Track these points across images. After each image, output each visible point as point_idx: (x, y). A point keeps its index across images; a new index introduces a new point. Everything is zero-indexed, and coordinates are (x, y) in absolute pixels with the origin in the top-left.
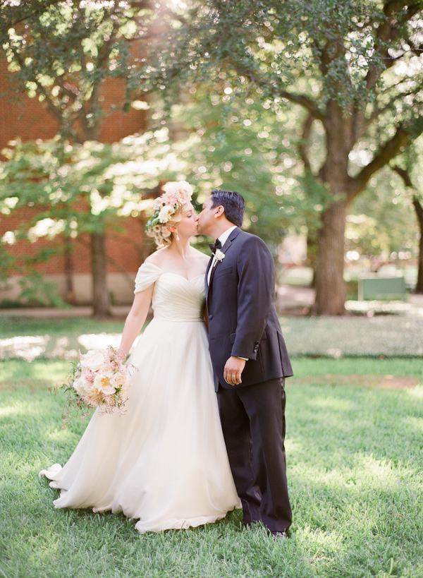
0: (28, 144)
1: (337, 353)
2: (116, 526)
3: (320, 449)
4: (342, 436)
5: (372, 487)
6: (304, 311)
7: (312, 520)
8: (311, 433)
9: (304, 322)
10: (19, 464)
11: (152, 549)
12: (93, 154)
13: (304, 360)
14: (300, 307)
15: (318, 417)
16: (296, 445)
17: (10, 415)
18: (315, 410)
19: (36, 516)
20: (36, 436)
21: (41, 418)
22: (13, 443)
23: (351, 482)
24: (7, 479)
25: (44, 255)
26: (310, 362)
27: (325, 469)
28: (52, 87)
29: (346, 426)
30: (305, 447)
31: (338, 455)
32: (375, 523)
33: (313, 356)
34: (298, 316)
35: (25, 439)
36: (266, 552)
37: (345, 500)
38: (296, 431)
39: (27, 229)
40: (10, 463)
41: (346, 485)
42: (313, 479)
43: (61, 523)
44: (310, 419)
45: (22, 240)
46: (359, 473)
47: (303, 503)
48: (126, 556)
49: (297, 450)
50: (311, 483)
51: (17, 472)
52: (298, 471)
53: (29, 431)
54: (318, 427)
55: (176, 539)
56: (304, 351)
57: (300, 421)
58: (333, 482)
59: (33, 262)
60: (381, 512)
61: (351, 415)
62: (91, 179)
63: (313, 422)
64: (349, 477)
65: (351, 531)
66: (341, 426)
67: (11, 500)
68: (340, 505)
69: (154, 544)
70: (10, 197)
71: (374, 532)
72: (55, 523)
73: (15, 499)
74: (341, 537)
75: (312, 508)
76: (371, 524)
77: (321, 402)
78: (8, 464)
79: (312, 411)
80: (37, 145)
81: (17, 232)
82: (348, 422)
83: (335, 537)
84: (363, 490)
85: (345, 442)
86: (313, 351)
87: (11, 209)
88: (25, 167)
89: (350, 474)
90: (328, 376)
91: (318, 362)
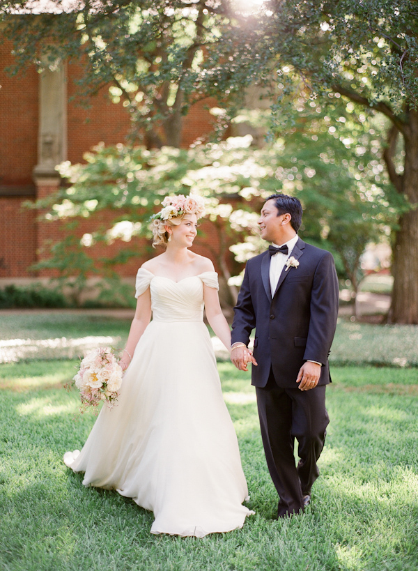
0: (110, 148)
1: (403, 362)
2: (135, 530)
3: (361, 460)
4: (386, 447)
5: (405, 502)
6: (380, 319)
7: (335, 533)
8: (356, 444)
9: (377, 329)
10: (58, 463)
11: (166, 555)
12: (171, 158)
13: (369, 368)
14: (377, 314)
15: (368, 427)
16: (337, 454)
17: (62, 413)
18: (365, 420)
19: (60, 516)
20: (80, 436)
21: (90, 418)
22: (57, 442)
23: (385, 496)
24: (42, 478)
25: (122, 256)
26: (374, 370)
27: (361, 482)
28: (135, 93)
29: (394, 437)
30: (346, 457)
31: (379, 466)
32: (399, 541)
33: (378, 364)
34: (372, 323)
35: (69, 438)
36: (279, 565)
37: (374, 514)
38: (340, 441)
39: (104, 231)
40: (49, 462)
41: (379, 498)
42: (346, 491)
43: (82, 525)
44: (359, 428)
45: (100, 242)
46: (395, 487)
47: (330, 514)
48: (137, 562)
49: (338, 460)
50: (344, 495)
51: (53, 471)
52: (334, 482)
53: (75, 430)
54: (364, 437)
55: (192, 547)
56: (370, 359)
57: (347, 431)
58: (367, 496)
59: (112, 264)
60: (408, 529)
61: (401, 426)
62: (168, 183)
63: (361, 432)
64: (385, 491)
65: (372, 548)
66: (389, 437)
67: (39, 499)
68: (368, 519)
69: (167, 551)
70: (90, 199)
71: (397, 549)
72: (76, 524)
73: (44, 498)
74: (361, 553)
75: (338, 521)
76: (395, 541)
77: (374, 411)
78: (46, 462)
79: (363, 420)
80: (117, 149)
81: (96, 234)
82: (397, 434)
83: (354, 553)
84: (396, 505)
85: (388, 454)
86: (379, 359)
87: (90, 212)
88: (103, 170)
89: (386, 487)
90: (389, 385)
91: (382, 370)
